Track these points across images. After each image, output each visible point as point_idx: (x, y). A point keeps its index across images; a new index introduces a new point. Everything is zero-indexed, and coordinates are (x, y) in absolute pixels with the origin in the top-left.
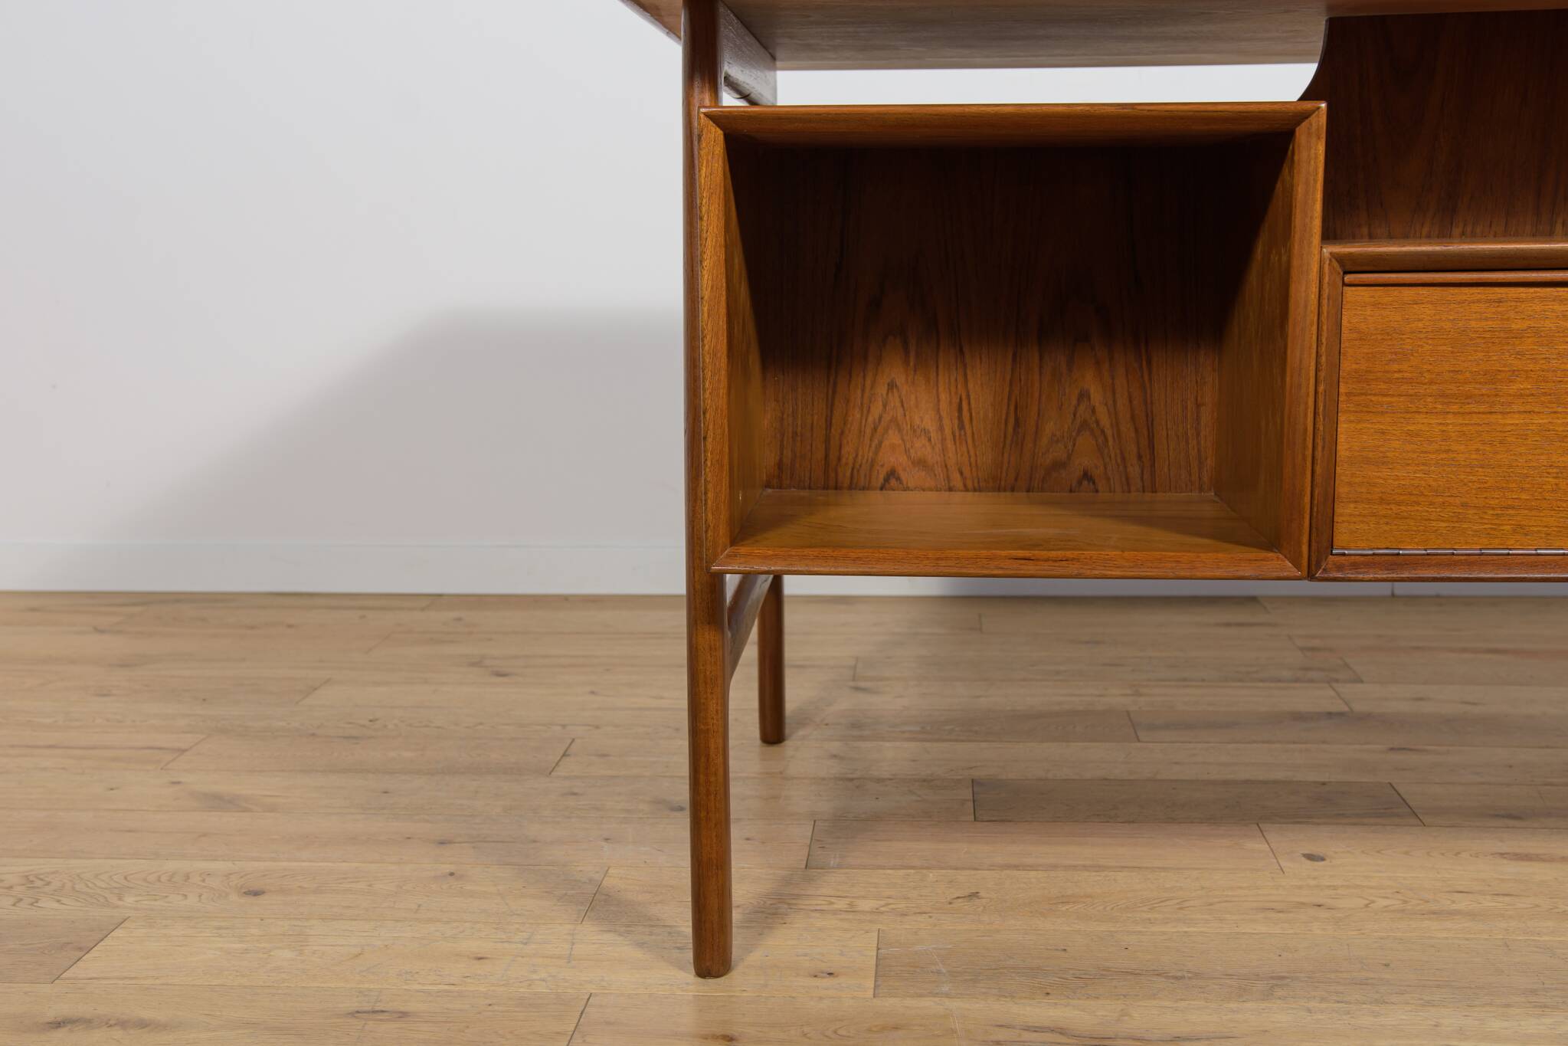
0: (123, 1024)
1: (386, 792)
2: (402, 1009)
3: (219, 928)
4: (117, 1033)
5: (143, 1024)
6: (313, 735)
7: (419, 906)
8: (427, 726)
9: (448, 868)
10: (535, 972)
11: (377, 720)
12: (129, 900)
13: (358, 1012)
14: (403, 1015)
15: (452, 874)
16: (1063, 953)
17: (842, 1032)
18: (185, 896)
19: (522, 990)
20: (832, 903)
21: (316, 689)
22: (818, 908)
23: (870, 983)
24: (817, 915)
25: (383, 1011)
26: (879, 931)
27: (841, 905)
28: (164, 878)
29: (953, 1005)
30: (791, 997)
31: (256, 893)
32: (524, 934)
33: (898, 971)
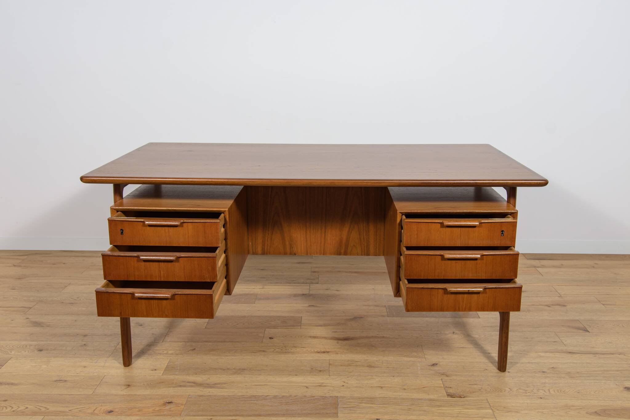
0: (8, 384)
1: (75, 321)
2: (66, 380)
3: (32, 360)
4: (7, 386)
5: (12, 384)
6: (63, 302)
7: (76, 353)
8: (90, 300)
9: (83, 343)
10: (95, 370)
11: (79, 297)
12: (13, 352)
13: (57, 380)
14: (66, 381)
15: (85, 345)
16: (205, 364)
17: (151, 384)
18: (25, 351)
19: (91, 375)
20: (163, 352)
21: (66, 287)
23: (162, 372)
24: (159, 355)
25: (62, 380)
26: (170, 359)
27: (165, 352)
28: (21, 347)
29: (176, 377)
30: (145, 375)
31: (41, 350)
32: (96, 361)
33: (169, 369)
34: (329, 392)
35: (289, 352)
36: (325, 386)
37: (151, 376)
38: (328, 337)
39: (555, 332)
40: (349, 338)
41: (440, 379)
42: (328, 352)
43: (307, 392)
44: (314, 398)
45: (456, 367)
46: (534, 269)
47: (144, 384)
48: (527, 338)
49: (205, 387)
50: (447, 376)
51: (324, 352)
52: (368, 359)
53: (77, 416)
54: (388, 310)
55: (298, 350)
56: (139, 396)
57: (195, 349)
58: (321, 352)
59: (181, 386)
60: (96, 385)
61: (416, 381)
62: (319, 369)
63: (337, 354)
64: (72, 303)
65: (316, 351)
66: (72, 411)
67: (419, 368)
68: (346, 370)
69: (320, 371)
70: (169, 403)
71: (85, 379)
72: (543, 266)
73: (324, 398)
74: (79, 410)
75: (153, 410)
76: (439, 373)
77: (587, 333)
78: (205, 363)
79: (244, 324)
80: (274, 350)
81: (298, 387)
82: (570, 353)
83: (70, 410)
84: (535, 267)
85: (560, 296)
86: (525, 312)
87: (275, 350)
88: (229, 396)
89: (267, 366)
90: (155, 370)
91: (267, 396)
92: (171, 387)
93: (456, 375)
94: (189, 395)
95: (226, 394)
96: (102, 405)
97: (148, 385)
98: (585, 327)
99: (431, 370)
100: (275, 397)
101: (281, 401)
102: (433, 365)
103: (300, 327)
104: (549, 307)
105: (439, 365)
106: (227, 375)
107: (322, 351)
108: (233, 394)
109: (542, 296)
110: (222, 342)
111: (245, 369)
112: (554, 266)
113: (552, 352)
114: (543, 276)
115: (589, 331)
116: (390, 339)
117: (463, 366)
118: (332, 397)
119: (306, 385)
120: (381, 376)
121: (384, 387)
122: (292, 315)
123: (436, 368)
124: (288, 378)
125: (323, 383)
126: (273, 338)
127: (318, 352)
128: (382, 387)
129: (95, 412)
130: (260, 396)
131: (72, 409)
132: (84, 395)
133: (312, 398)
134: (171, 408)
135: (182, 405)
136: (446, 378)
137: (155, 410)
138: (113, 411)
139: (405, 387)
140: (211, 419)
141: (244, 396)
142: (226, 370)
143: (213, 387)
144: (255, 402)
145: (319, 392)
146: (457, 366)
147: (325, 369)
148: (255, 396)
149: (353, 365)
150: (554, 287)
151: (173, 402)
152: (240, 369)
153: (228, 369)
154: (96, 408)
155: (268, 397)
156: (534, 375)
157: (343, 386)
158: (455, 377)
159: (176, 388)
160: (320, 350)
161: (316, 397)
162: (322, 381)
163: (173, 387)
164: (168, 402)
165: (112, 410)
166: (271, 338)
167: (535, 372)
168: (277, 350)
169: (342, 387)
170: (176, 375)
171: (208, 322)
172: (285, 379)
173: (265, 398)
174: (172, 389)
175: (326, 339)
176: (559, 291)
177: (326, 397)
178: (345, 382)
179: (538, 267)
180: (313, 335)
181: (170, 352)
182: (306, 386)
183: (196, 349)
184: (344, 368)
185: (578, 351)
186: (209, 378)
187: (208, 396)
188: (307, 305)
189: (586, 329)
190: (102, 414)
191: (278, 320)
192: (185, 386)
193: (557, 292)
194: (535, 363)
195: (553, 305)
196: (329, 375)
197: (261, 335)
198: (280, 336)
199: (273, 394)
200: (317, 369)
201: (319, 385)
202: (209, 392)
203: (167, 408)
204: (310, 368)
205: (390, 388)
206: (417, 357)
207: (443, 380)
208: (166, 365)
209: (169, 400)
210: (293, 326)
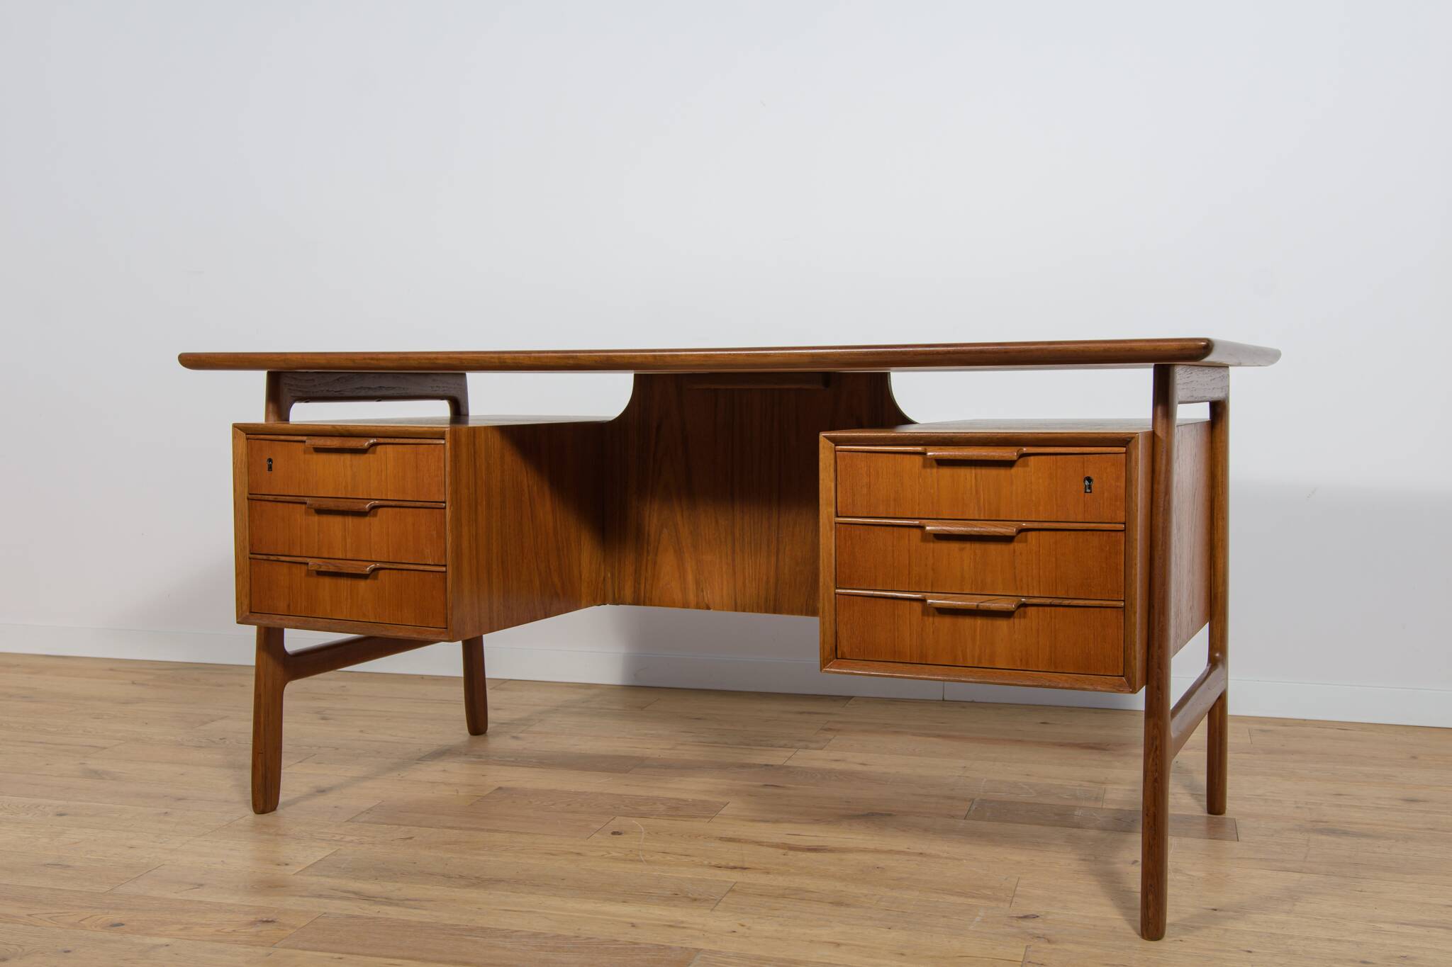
1: (182, 774)
2: (70, 864)
3: (29, 827)
7: (134, 824)
9: (166, 810)
10: (150, 854)
13: (49, 863)
14: (69, 866)
16: (412, 863)
17: (255, 886)
18: (28, 813)
19: (134, 860)
20: (334, 837)
22: (323, 838)
23: (300, 869)
25: (60, 865)
26: (339, 849)
27: (338, 837)
28: (26, 806)
29: (324, 880)
30: (255, 871)
31: (61, 815)
32: (165, 840)
34: (683, 939)
35: (640, 860)
36: (685, 927)
37: (267, 872)
38: (767, 842)
40: (824, 848)
41: (1025, 945)
42: (745, 868)
43: (626, 933)
44: (636, 946)
45: (1092, 927)
47: (237, 886)
49: (376, 903)
50: (1049, 941)
51: (735, 868)
52: (845, 889)
54: (974, 807)
55: (669, 858)
56: (207, 903)
57: (410, 838)
58: (727, 867)
59: (320, 895)
60: (127, 877)
61: (949, 941)
62: (696, 896)
63: (768, 873)
64: (201, 746)
65: (713, 863)
66: (33, 915)
67: (978, 919)
68: (767, 903)
69: (695, 899)
70: (267, 921)
73: (660, 948)
74: (51, 914)
75: (218, 930)
76: (1031, 934)
78: (415, 862)
79: (569, 804)
80: (606, 853)
81: (608, 921)
83: (29, 915)
86: (1393, 841)
87: (610, 854)
88: (421, 922)
89: (564, 879)
90: (287, 864)
91: (518, 930)
92: (294, 895)
93: (1077, 942)
94: (325, 913)
95: (416, 918)
96: (108, 912)
97: (246, 887)
99: (1012, 926)
100: (535, 935)
101: (546, 943)
102: (1026, 916)
103: (707, 819)
105: (1042, 918)
106: (448, 887)
107: (732, 864)
108: (434, 920)
110: (489, 830)
111: (503, 880)
116: (936, 859)
117: (1115, 926)
118: (686, 947)
119: (634, 921)
120: (853, 924)
121: (846, 945)
122: (704, 798)
123: (1028, 923)
124: (599, 904)
125: (682, 922)
126: (620, 833)
127: (719, 865)
128: (838, 945)
129: (82, 921)
130: (498, 929)
131: (33, 912)
132: (86, 891)
133: (628, 946)
134: (261, 930)
135: (293, 927)
136: (1043, 946)
137: (222, 930)
138: (123, 925)
139: (904, 950)
140: (340, 958)
141: (457, 924)
142: (457, 877)
143: (397, 905)
144: (478, 938)
145: (653, 937)
146: (1094, 926)
147: (712, 897)
148: (483, 930)
149: (795, 896)
151: (277, 919)
152: (489, 879)
153: (461, 877)
154: (91, 916)
155: (515, 933)
157: (734, 932)
158: (1070, 946)
159: (305, 898)
160: (723, 863)
161: (643, 946)
162: (682, 918)
163: (301, 895)
164: (265, 919)
165: (123, 923)
166: (616, 832)
167: (1336, 959)
168: (614, 854)
169: (730, 934)
170: (328, 876)
171: (484, 795)
172: (590, 906)
173: (507, 934)
174: (295, 897)
177: (669, 947)
178: (743, 926)
180: (731, 835)
181: (349, 838)
182: (632, 923)
183: (414, 838)
184: (764, 899)
186: (399, 889)
187: (370, 917)
188: (761, 784)
190: (96, 927)
191: (662, 803)
192: (330, 896)
196: (712, 910)
197: (597, 826)
198: (643, 830)
199: (535, 929)
200: (690, 895)
201: (672, 924)
202: (379, 912)
203: (253, 930)
204: (673, 893)
205: (864, 947)
206: (988, 898)
207: (1029, 949)
208: (320, 858)
209: (271, 916)
210: (695, 817)
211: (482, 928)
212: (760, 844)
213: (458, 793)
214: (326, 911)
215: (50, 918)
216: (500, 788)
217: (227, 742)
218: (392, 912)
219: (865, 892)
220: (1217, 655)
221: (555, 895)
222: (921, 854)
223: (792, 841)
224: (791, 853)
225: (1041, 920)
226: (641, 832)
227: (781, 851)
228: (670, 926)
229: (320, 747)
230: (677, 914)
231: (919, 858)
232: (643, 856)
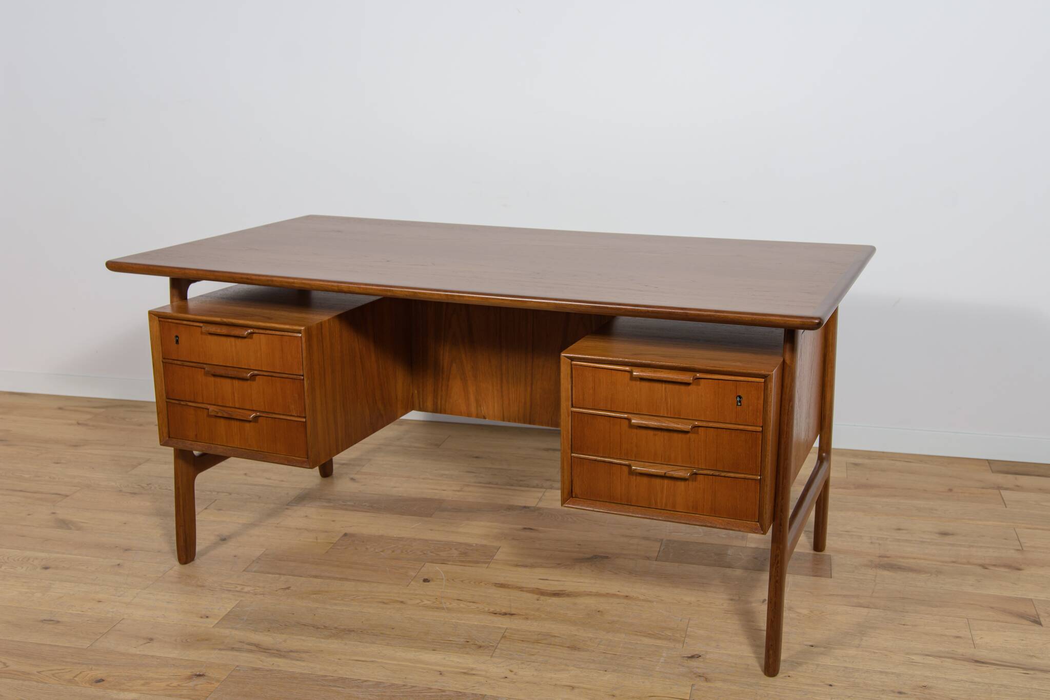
1: (125, 524)
2: (59, 620)
3: (25, 582)
7: (97, 578)
9: (118, 562)
10: (113, 608)
13: (45, 620)
14: (58, 622)
15: (119, 565)
17: (188, 640)
18: (23, 567)
19: (103, 615)
20: (236, 587)
21: (140, 464)
22: (229, 589)
23: (216, 622)
24: (226, 592)
25: (53, 620)
26: (241, 600)
27: (239, 588)
28: (20, 560)
29: (234, 632)
30: (186, 625)
31: (46, 568)
32: (122, 593)
33: (230, 618)
34: (474, 687)
35: (443, 609)
36: (474, 674)
37: (195, 626)
38: (526, 588)
39: (967, 619)
40: (564, 592)
41: (692, 683)
42: (512, 615)
43: (436, 681)
44: (443, 694)
45: (734, 665)
46: (996, 491)
47: (176, 640)
48: (904, 625)
49: (272, 655)
50: (707, 680)
51: (505, 614)
52: (577, 634)
53: (46, 683)
54: (662, 548)
55: (462, 605)
56: (158, 659)
57: (288, 588)
58: (500, 614)
59: (233, 649)
60: (100, 633)
61: (643, 682)
62: (480, 643)
63: (527, 619)
64: (135, 494)
65: (492, 610)
66: (42, 673)
67: (662, 660)
68: (527, 649)
69: (480, 647)
70: (199, 675)
71: (89, 622)
72: (1018, 488)
73: (460, 695)
74: (53, 672)
75: (168, 685)
76: (695, 674)
77: (1037, 628)
78: (293, 614)
79: (393, 551)
80: (420, 601)
81: (425, 671)
82: (977, 661)
83: (39, 672)
84: (999, 488)
85: (1021, 551)
86: (929, 575)
87: (423, 602)
88: (301, 674)
89: (393, 629)
90: (207, 617)
91: (366, 681)
92: (215, 649)
93: (724, 681)
94: (237, 666)
95: (297, 670)
96: (91, 669)
97: (182, 641)
98: (1038, 616)
99: (683, 666)
100: (378, 684)
101: (385, 692)
102: (692, 657)
103: (486, 565)
104: (986, 568)
105: (703, 658)
106: (317, 638)
107: (504, 611)
108: (310, 672)
109: (981, 547)
110: (341, 579)
111: (354, 631)
112: (1040, 489)
113: (940, 657)
114: (1006, 507)
115: (1042, 623)
116: (637, 602)
117: (748, 665)
118: (476, 695)
119: (441, 669)
120: (582, 668)
121: (578, 688)
122: (484, 542)
123: (693, 663)
124: (417, 654)
125: (472, 669)
126: (429, 581)
127: (495, 612)
128: (573, 688)
129: (75, 679)
130: (353, 680)
131: (41, 670)
132: (74, 648)
133: (438, 694)
134: (197, 685)
135: (218, 681)
136: (702, 684)
137: (171, 685)
138: (103, 680)
139: (615, 692)
141: (326, 676)
142: (322, 629)
143: (284, 657)
144: (340, 689)
145: (454, 685)
146: (736, 664)
147: (491, 644)
148: (343, 680)
149: (545, 642)
150: (1017, 530)
151: (206, 674)
152: (344, 630)
153: (325, 627)
154: (80, 673)
155: (365, 683)
156: (878, 696)
157: (506, 677)
158: (719, 684)
159: (223, 652)
160: (498, 610)
161: (447, 693)
162: (471, 666)
163: (220, 649)
164: (198, 673)
165: (103, 679)
166: (426, 580)
167: (883, 690)
168: (426, 602)
169: (502, 680)
170: (236, 629)
171: (335, 543)
172: (412, 655)
173: (360, 684)
174: (216, 651)
175: (521, 591)
176: (1022, 540)
177: (464, 694)
178: (511, 671)
179: (1006, 489)
180: (502, 582)
181: (246, 589)
182: (440, 672)
183: (291, 588)
184: (525, 645)
185: (996, 661)
186: (285, 641)
187: (268, 671)
188: (521, 527)
189: (1039, 618)
190: (86, 683)
191: (456, 549)
192: (239, 650)
193: (1019, 541)
194: (893, 673)
195: (995, 565)
196: (492, 656)
197: (413, 574)
198: (444, 577)
199: (377, 679)
200: (477, 642)
201: (465, 671)
202: (273, 664)
203: (192, 684)
204: (465, 640)
205: (590, 689)
206: (669, 639)
207: (693, 688)
208: (229, 610)
209: (202, 670)
210: (477, 562)
211: (342, 679)
212: (521, 589)
213: (317, 539)
214: (237, 664)
215: (53, 674)
216: (345, 535)
217: (153, 488)
218: (282, 664)
219: (590, 635)
220: (824, 454)
221: (388, 644)
222: (627, 596)
223: (543, 586)
224: (542, 598)
225: (702, 660)
226: (443, 579)
227: (536, 596)
228: (465, 673)
229: (218, 492)
230: (467, 661)
231: (625, 601)
232: (445, 603)
